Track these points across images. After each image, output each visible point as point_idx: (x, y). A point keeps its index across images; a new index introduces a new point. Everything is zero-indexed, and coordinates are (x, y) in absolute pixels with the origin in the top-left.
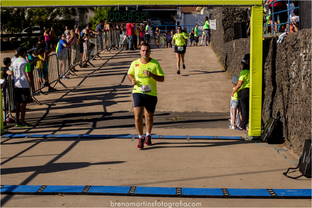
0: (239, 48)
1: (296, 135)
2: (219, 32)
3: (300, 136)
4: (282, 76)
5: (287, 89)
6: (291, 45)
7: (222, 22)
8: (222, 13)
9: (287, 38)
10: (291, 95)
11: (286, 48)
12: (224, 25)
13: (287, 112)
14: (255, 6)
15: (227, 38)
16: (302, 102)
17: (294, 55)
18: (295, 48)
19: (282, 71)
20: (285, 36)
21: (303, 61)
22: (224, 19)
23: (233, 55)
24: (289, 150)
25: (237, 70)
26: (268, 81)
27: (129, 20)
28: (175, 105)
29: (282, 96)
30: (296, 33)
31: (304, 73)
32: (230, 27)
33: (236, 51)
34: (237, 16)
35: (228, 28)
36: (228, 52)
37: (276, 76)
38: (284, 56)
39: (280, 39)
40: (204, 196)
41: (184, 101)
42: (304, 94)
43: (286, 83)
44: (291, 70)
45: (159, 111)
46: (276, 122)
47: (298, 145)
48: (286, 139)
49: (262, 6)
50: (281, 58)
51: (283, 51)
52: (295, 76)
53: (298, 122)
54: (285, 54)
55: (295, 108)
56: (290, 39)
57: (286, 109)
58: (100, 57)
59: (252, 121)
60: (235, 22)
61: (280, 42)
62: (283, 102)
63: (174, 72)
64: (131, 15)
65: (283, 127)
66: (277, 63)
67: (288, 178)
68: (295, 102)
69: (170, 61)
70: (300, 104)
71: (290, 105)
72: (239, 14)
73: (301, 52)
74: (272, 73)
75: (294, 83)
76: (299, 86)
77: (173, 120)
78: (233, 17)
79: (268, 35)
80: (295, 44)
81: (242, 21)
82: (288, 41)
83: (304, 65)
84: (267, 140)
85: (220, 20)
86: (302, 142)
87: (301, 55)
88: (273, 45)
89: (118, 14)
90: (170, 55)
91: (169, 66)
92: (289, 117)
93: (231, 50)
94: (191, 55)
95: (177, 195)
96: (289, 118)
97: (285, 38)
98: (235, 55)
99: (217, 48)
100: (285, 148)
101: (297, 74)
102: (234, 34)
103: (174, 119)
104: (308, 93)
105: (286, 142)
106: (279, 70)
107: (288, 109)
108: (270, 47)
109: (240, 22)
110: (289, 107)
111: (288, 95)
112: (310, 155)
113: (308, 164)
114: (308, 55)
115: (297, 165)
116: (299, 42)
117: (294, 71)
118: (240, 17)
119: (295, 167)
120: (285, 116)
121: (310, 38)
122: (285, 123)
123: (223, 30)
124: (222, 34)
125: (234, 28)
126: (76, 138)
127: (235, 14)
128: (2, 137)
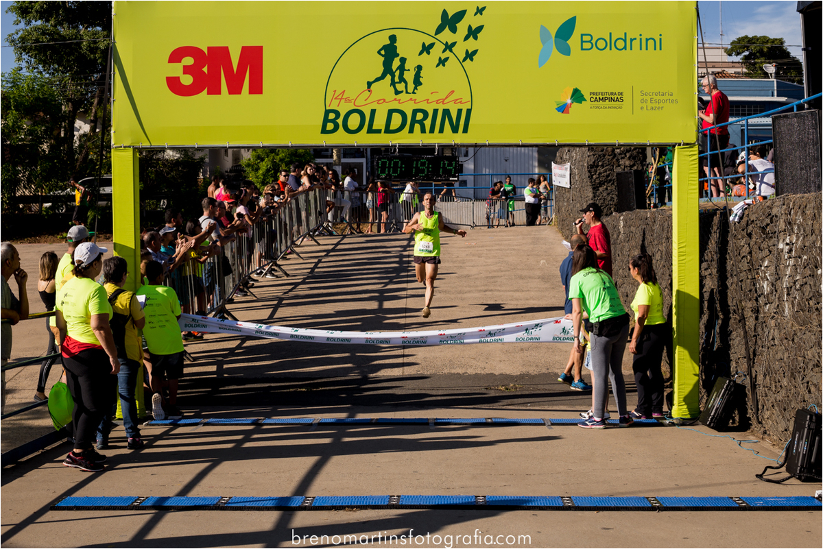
0: (634, 231)
1: (776, 408)
2: (578, 194)
3: (785, 410)
4: (742, 290)
5: (752, 316)
6: (760, 227)
7: (589, 171)
8: (589, 150)
9: (750, 213)
10: (763, 330)
11: (749, 231)
12: (592, 177)
13: (754, 363)
14: (682, 146)
16: (785, 341)
17: (766, 246)
18: (767, 233)
19: (742, 280)
20: (746, 209)
21: (786, 258)
22: (592, 163)
23: (619, 247)
24: (761, 441)
27: (421, 176)
28: (498, 359)
29: (742, 333)
30: (769, 202)
31: (789, 283)
32: (605, 182)
33: (628, 239)
34: (623, 156)
35: (601, 184)
37: (728, 291)
38: (744, 249)
39: (736, 215)
40: (617, 507)
41: (517, 350)
42: (790, 325)
43: (749, 304)
44: (762, 278)
45: (465, 373)
46: (731, 386)
47: (781, 429)
48: (754, 422)
49: (697, 146)
50: (739, 254)
51: (743, 238)
52: (769, 290)
53: (778, 383)
54: (746, 246)
55: (771, 354)
56: (756, 215)
57: (751, 358)
58: (298, 254)
59: (679, 385)
60: (619, 170)
61: (736, 220)
62: (747, 343)
63: (479, 288)
64: (423, 164)
65: (746, 395)
66: (729, 264)
67: (767, 483)
68: (772, 341)
69: (464, 263)
70: (781, 345)
71: (760, 348)
72: (628, 151)
73: (781, 241)
74: (718, 287)
75: (766, 304)
76: (779, 309)
77: (500, 390)
78: (613, 158)
79: (707, 204)
80: (768, 225)
81: (635, 168)
82: (753, 217)
83: (789, 265)
84: (714, 423)
85: (583, 165)
86: (788, 420)
87: (781, 246)
88: (720, 226)
89: (396, 164)
90: (460, 248)
91: (466, 273)
92: (758, 374)
94: (511, 247)
95: (566, 507)
96: (758, 376)
97: (746, 211)
98: (624, 246)
100: (752, 438)
101: (772, 285)
102: (616, 198)
103: (503, 388)
104: (798, 323)
105: (753, 427)
106: (735, 279)
107: (756, 358)
108: (713, 231)
109: (631, 169)
110: (758, 354)
111: (755, 329)
112: (807, 438)
113: (804, 455)
114: (796, 247)
115: (781, 461)
116: (776, 221)
117: (768, 280)
118: (629, 158)
119: (778, 465)
120: (750, 373)
121: (799, 213)
122: (751, 386)
123: (591, 190)
124: (587, 199)
125: (617, 183)
126: (311, 425)
127: (618, 150)
128: (147, 425)
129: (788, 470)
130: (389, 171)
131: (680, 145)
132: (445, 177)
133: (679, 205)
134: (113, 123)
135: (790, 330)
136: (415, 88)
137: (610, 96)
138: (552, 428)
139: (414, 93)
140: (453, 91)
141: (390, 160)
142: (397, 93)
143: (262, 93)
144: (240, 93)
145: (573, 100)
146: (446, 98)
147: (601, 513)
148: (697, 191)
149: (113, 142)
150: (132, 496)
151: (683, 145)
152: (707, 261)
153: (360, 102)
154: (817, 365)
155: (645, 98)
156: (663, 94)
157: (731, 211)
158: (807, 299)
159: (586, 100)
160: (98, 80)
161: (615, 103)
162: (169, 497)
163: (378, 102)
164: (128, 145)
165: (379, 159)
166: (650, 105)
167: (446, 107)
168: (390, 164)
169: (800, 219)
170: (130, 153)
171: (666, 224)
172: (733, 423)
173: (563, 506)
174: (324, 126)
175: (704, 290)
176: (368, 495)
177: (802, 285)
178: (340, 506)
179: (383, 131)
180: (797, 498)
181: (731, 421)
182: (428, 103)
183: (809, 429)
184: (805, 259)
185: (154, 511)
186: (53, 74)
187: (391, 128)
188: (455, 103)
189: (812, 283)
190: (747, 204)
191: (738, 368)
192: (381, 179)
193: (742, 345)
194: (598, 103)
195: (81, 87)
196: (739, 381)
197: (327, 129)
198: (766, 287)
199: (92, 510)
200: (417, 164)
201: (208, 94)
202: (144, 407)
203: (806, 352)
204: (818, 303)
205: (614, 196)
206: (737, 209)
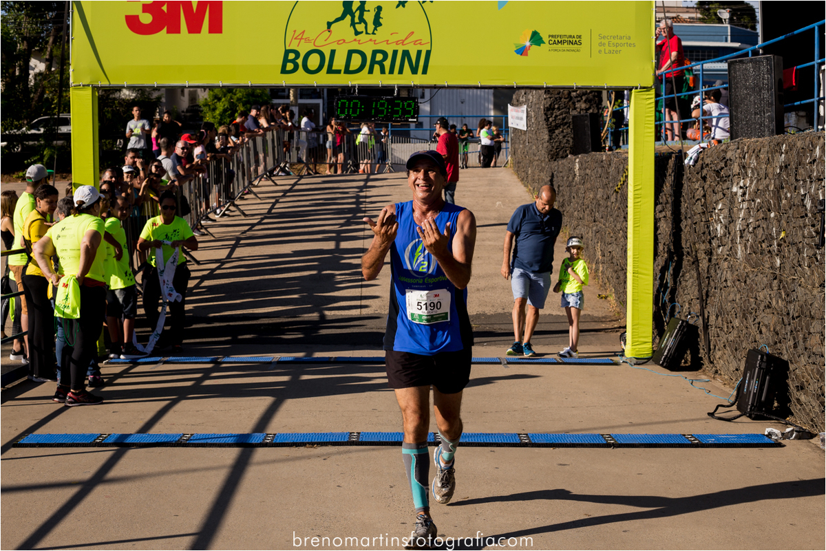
0: (589, 174)
1: (728, 348)
2: (534, 137)
3: (736, 350)
4: (695, 232)
5: (705, 258)
6: (715, 170)
7: (545, 114)
8: (545, 93)
9: (705, 157)
10: (716, 271)
11: (703, 175)
12: (548, 118)
13: (706, 304)
14: (639, 90)
15: (556, 149)
16: (738, 282)
17: (720, 189)
18: (722, 176)
19: (696, 223)
20: (701, 152)
21: (740, 201)
22: (548, 105)
23: (574, 189)
24: (713, 380)
25: (587, 223)
26: (664, 244)
27: (380, 117)
29: (695, 275)
30: (724, 146)
31: (742, 226)
32: (562, 124)
33: (583, 181)
34: (579, 99)
35: (557, 127)
36: (562, 184)
37: (682, 233)
38: (698, 192)
39: (691, 158)
42: (742, 267)
43: (703, 247)
44: (715, 221)
46: (684, 327)
47: (732, 369)
48: (706, 361)
50: (694, 197)
51: (697, 181)
52: (722, 232)
53: (729, 324)
54: (700, 189)
55: (723, 295)
56: (711, 158)
57: (704, 299)
58: (255, 194)
59: (633, 326)
60: (575, 113)
61: (691, 163)
62: (700, 285)
64: (382, 105)
65: (698, 336)
66: (684, 206)
67: (718, 421)
68: (724, 283)
70: (733, 287)
71: (713, 290)
72: (584, 94)
73: (735, 184)
74: (672, 229)
75: (719, 246)
76: (732, 252)
78: (570, 101)
79: (663, 148)
80: (722, 168)
81: (591, 111)
82: (708, 161)
83: (742, 208)
84: (667, 362)
85: (540, 108)
86: (739, 360)
87: (735, 189)
88: (675, 169)
89: (355, 104)
92: (711, 314)
93: (568, 178)
94: (466, 189)
95: (523, 444)
96: (711, 317)
97: (701, 154)
98: (579, 189)
99: (529, 172)
100: (704, 377)
101: (726, 227)
102: (571, 141)
104: (751, 265)
105: (705, 366)
106: (689, 221)
107: (709, 299)
108: (668, 174)
109: (586, 112)
110: (710, 295)
111: (708, 271)
112: (758, 377)
113: (754, 394)
114: (749, 190)
115: (732, 399)
116: (731, 165)
117: (721, 222)
118: (585, 102)
119: (729, 404)
120: (702, 314)
121: (753, 157)
122: (704, 327)
123: (547, 132)
124: (543, 141)
125: (573, 126)
126: (270, 363)
127: (574, 93)
128: (107, 363)
129: (739, 408)
130: (348, 112)
131: (636, 88)
132: (404, 118)
133: (635, 148)
134: (71, 61)
135: (742, 272)
136: (375, 29)
137: (569, 39)
138: (508, 367)
139: (373, 33)
140: (413, 33)
141: (350, 101)
142: (357, 33)
143: (221, 32)
144: (199, 32)
145: (532, 42)
146: (406, 39)
147: (557, 450)
148: (653, 134)
149: (71, 81)
150: (94, 433)
151: (640, 88)
152: (662, 203)
153: (320, 42)
154: (768, 306)
155: (603, 41)
156: (621, 38)
157: (686, 154)
158: (760, 242)
159: (544, 43)
160: (54, 18)
161: (573, 46)
162: (131, 434)
163: (338, 42)
164: (87, 83)
165: (339, 100)
166: (608, 48)
167: (405, 48)
168: (349, 104)
169: (754, 163)
170: (89, 91)
171: (621, 167)
172: (686, 362)
173: (520, 443)
174: (284, 66)
175: (659, 232)
176: (328, 432)
177: (755, 228)
178: (301, 443)
179: (343, 72)
180: (748, 436)
181: (683, 361)
182: (387, 44)
183: (760, 368)
184: (758, 203)
185: (116, 448)
186: (9, 10)
187: (351, 69)
188: (414, 44)
189: (765, 226)
190: (702, 148)
191: (691, 309)
192: (341, 119)
193: (695, 286)
194: (557, 46)
195: (37, 25)
196: (691, 322)
197: (287, 69)
198: (720, 230)
199: (55, 447)
200: (376, 105)
201: (168, 32)
202: (104, 345)
203: (758, 294)
204: (771, 246)
205: (569, 139)
206: (692, 152)
